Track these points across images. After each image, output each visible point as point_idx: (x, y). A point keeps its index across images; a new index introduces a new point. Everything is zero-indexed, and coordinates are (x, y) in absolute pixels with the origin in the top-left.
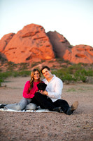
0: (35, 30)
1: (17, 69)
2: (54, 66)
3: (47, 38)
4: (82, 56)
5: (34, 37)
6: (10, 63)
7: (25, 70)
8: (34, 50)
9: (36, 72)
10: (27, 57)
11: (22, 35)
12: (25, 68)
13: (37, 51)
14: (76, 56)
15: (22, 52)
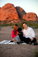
0: (10, 6)
1: (2, 23)
2: (18, 22)
3: (15, 9)
4: (31, 17)
5: (9, 9)
7: (6, 24)
8: (10, 15)
10: (6, 18)
12: (5, 23)
13: (11, 15)
14: (28, 17)
15: (4, 16)
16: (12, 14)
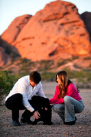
0: (63, 11)
3: (81, 22)
5: (60, 21)
7: (48, 71)
8: (62, 42)
10: (50, 51)
11: (44, 17)
12: (46, 68)
13: (66, 43)
15: (43, 43)
16: (71, 37)
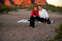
1: (18, 7)
2: (31, 6)
4: (41, 2)
6: (16, 5)
8: (24, 0)
9: (36, 8)
14: (39, 2)
15: (20, 1)
